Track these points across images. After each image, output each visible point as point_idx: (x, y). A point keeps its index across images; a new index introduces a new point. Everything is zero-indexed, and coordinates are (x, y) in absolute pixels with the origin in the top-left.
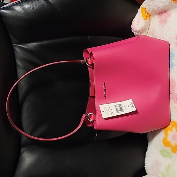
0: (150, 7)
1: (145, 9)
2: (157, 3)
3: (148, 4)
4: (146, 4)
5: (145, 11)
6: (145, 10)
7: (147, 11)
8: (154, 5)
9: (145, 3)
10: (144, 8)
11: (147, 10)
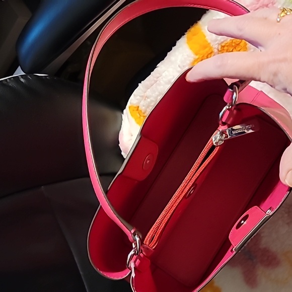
0: (149, 100)
1: (138, 107)
2: (162, 87)
3: (142, 97)
4: (138, 97)
5: (137, 112)
6: (138, 110)
7: (143, 111)
8: (157, 93)
9: (134, 95)
10: (135, 106)
11: (142, 108)
